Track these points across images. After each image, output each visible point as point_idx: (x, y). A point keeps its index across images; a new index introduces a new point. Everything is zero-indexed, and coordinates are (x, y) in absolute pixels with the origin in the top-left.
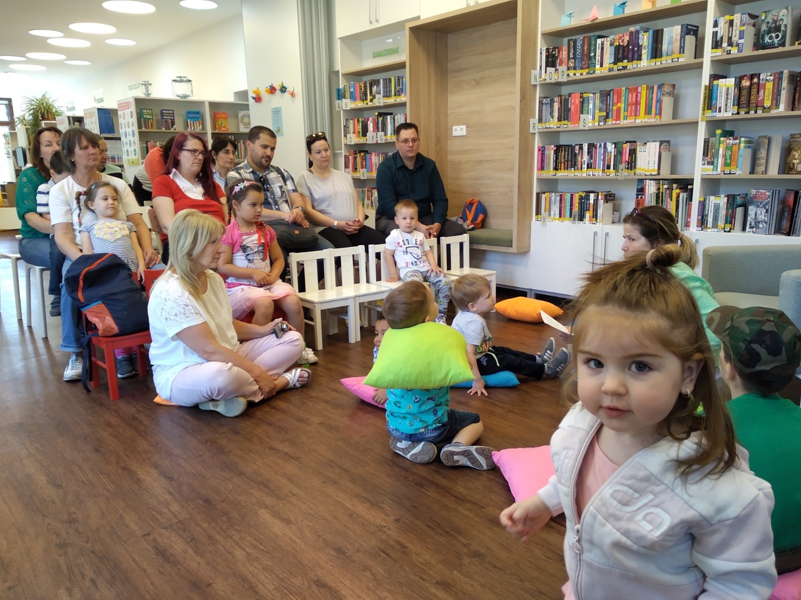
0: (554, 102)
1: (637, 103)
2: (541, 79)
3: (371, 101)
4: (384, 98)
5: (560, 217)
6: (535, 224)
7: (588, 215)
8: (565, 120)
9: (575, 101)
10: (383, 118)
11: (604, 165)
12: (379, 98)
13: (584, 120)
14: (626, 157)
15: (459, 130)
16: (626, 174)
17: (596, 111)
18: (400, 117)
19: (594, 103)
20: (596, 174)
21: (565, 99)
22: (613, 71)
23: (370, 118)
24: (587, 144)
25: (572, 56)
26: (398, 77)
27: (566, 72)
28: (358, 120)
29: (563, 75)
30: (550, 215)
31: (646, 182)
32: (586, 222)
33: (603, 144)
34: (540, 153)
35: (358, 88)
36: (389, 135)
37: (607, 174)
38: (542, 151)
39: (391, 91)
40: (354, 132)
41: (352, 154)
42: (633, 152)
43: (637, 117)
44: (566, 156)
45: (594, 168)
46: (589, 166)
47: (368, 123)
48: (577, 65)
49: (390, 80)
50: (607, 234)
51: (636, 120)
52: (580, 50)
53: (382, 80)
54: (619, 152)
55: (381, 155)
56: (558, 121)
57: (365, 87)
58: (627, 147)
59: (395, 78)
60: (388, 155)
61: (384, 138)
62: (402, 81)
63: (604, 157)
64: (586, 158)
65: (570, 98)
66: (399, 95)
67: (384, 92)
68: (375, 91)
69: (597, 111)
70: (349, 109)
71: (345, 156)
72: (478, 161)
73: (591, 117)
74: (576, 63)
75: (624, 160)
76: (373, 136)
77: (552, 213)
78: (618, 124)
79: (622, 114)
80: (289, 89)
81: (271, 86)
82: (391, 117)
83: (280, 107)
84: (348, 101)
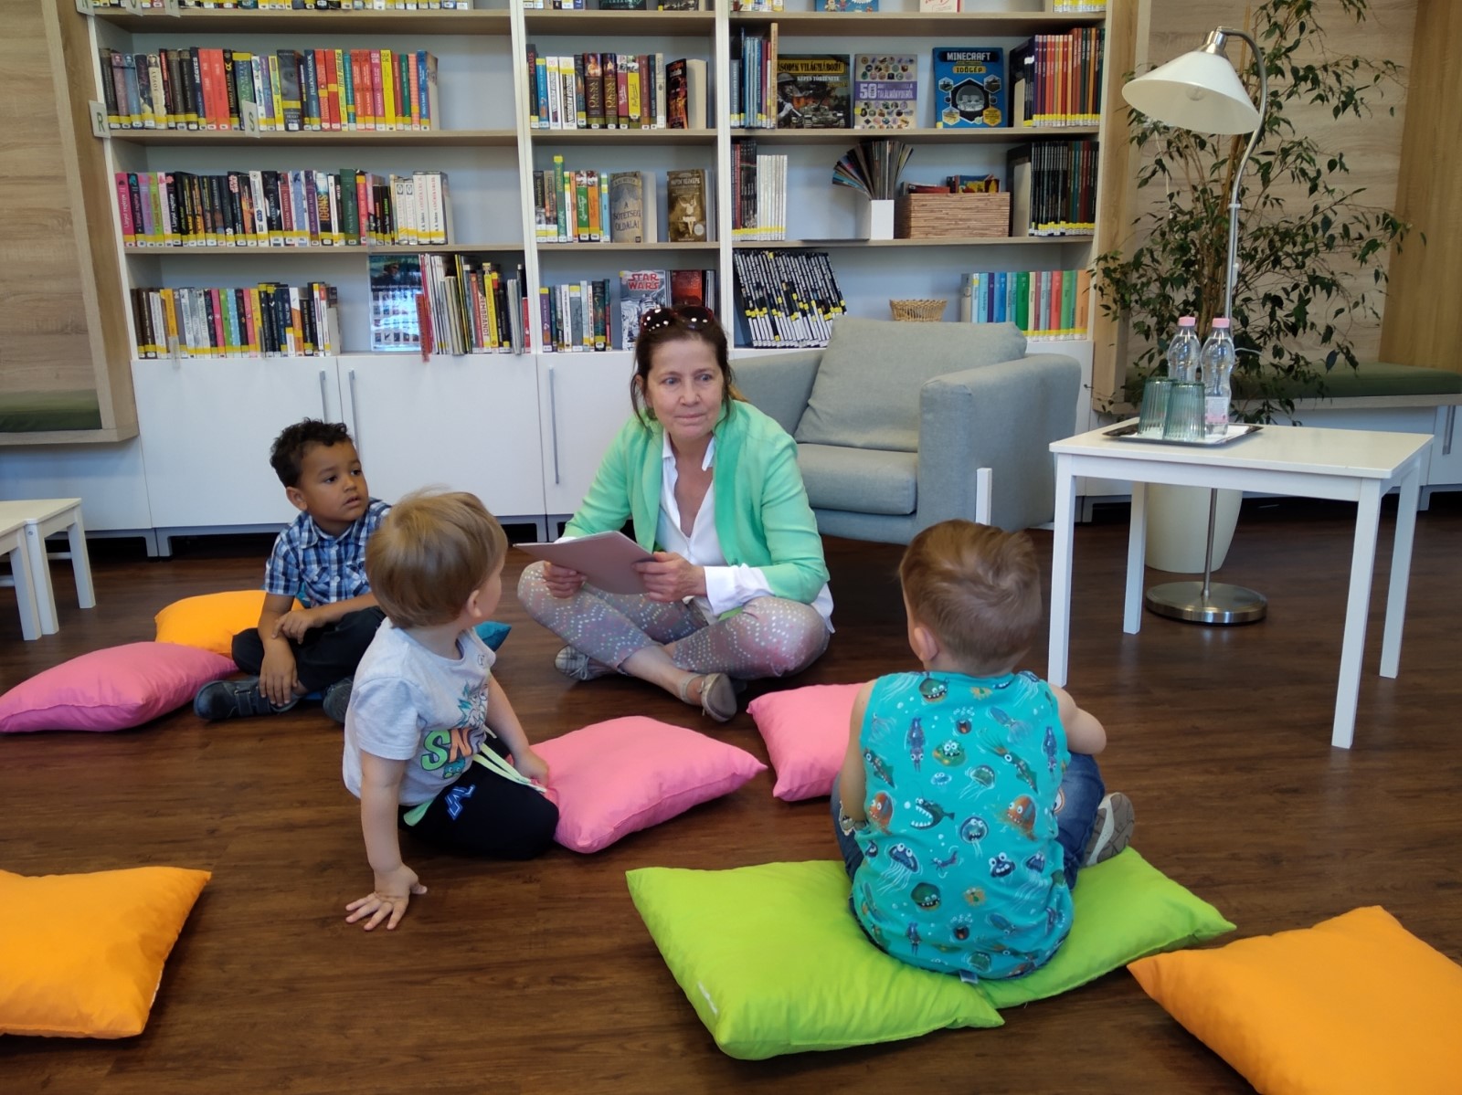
0: (148, 65)
1: (375, 89)
5: (215, 344)
6: (142, 366)
7: (292, 335)
8: (186, 111)
9: (211, 66)
11: (312, 222)
13: (251, 114)
14: (369, 204)
16: (374, 241)
17: (274, 96)
19: (267, 78)
20: (295, 241)
21: (181, 63)
22: (305, 8)
24: (259, 173)
30: (183, 341)
31: (422, 259)
32: (289, 352)
33: (302, 174)
34: (125, 189)
37: (325, 242)
38: (130, 185)
42: (382, 194)
43: (377, 118)
44: (207, 201)
45: (286, 230)
46: (274, 224)
50: (351, 376)
51: (377, 126)
54: (348, 195)
56: (168, 113)
58: (366, 185)
63: (311, 205)
64: (262, 205)
65: (195, 59)
69: (277, 97)
73: (262, 110)
75: (363, 211)
77: (189, 337)
78: (336, 130)
79: (343, 109)
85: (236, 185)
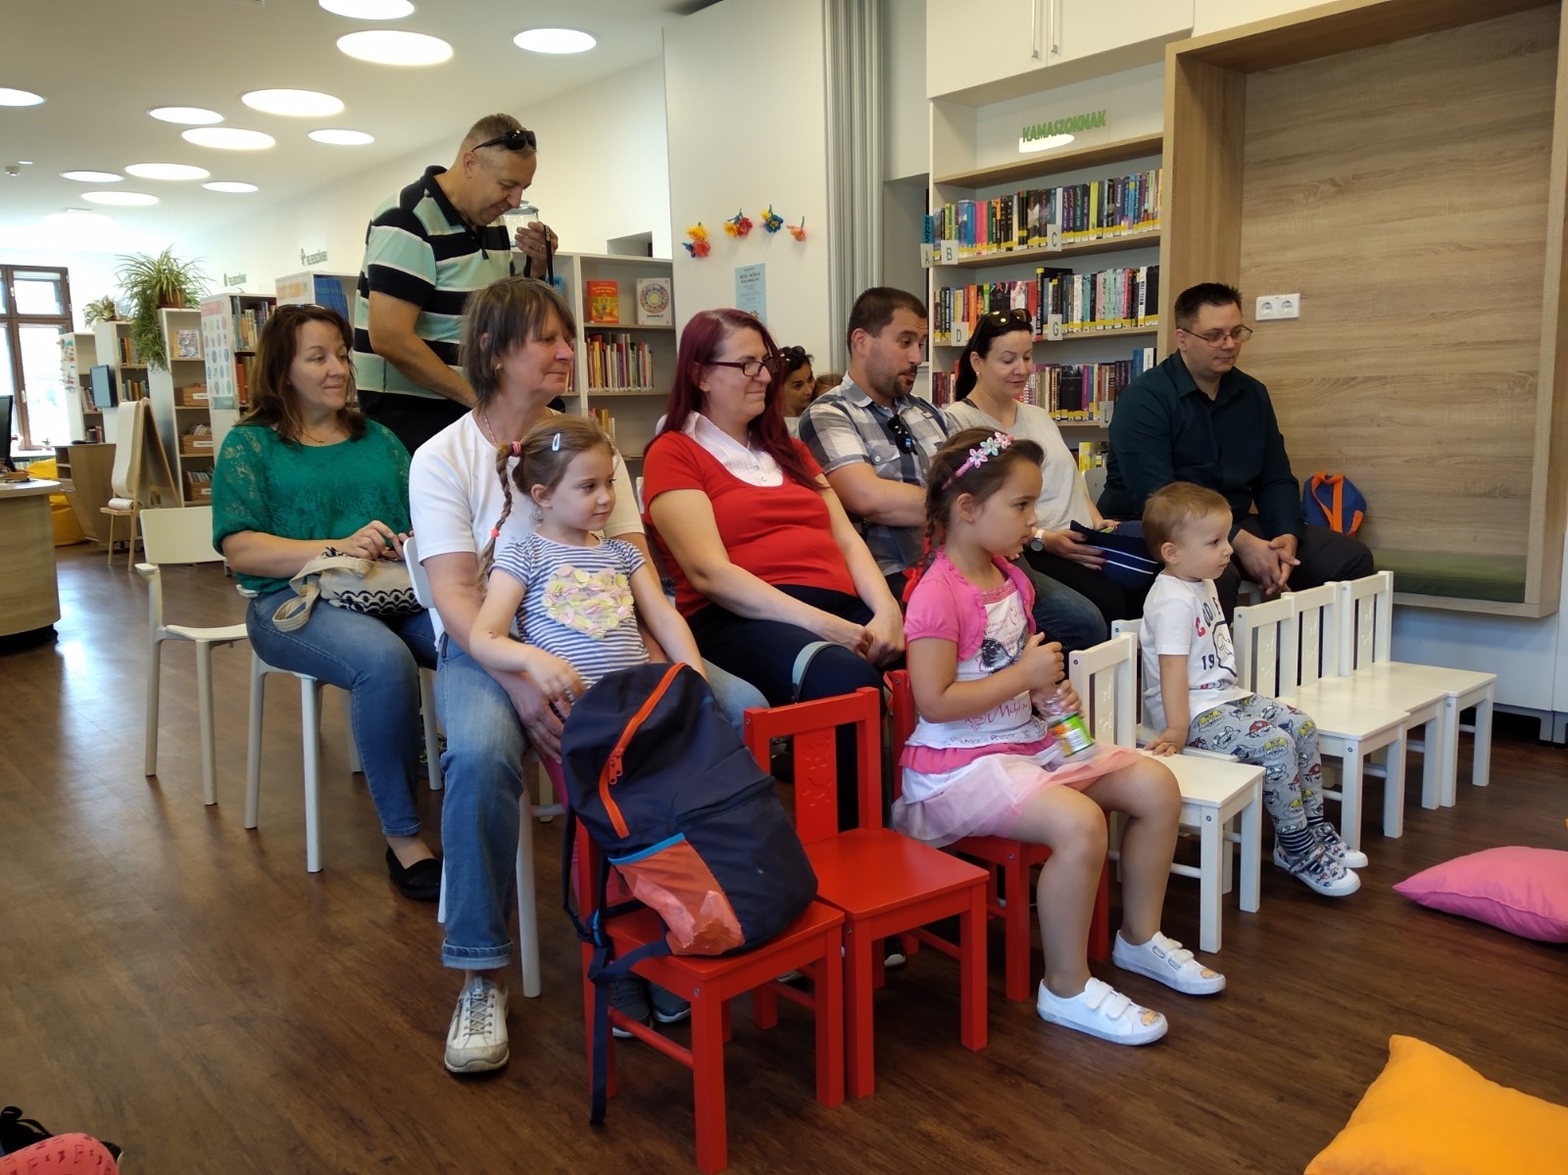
3: (1023, 241)
4: (1066, 234)
10: (1061, 282)
12: (1055, 233)
15: (1277, 306)
18: (1112, 276)
23: (1019, 283)
26: (1110, 180)
28: (980, 290)
35: (985, 212)
36: (1077, 320)
39: (1088, 215)
40: (966, 318)
47: (1012, 296)
49: (1086, 190)
53: (1060, 191)
55: (1047, 369)
57: (1007, 209)
59: (1101, 184)
60: (1070, 368)
61: (1062, 328)
66: (1112, 224)
67: (1066, 219)
68: (1037, 216)
70: (956, 263)
71: (934, 374)
72: (1338, 380)
80: (791, 219)
81: (737, 218)
82: (1084, 278)
83: (763, 266)
84: (954, 243)
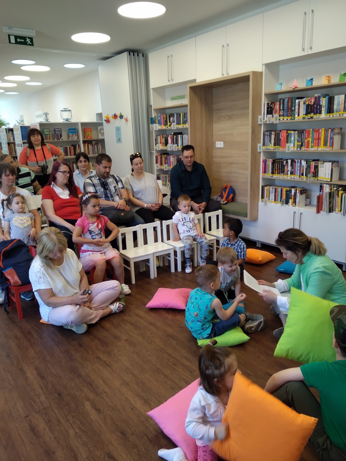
0: (271, 134)
1: (319, 139)
2: (264, 121)
3: (170, 126)
4: (177, 125)
5: (275, 201)
6: (261, 204)
7: (291, 201)
8: (278, 145)
9: (283, 135)
10: (176, 136)
11: (300, 173)
12: (174, 125)
13: (289, 146)
14: (312, 170)
15: (219, 144)
16: (313, 179)
18: (186, 136)
19: (294, 137)
20: (296, 178)
21: (278, 133)
22: (305, 119)
23: (169, 136)
24: (290, 160)
25: (282, 108)
27: (278, 118)
28: (163, 136)
29: (276, 120)
30: (269, 199)
31: (324, 185)
32: (290, 205)
33: (299, 161)
34: (264, 163)
35: (163, 118)
37: (302, 178)
38: (265, 162)
39: (180, 121)
40: (161, 143)
41: (160, 156)
42: (316, 167)
43: (319, 147)
44: (279, 166)
45: (294, 175)
46: (292, 173)
47: (168, 139)
48: (285, 114)
49: (180, 114)
50: (301, 214)
51: (319, 149)
52: (286, 105)
53: (175, 114)
54: (309, 167)
55: (175, 157)
56: (274, 146)
57: (166, 117)
58: (313, 164)
59: (183, 113)
60: (179, 157)
61: (177, 148)
62: (187, 115)
63: (300, 169)
64: (290, 168)
65: (280, 133)
66: (185, 123)
67: (177, 121)
68: (172, 120)
69: (296, 142)
70: (158, 130)
71: (156, 156)
72: (230, 163)
73: (292, 145)
74: (284, 112)
75: (311, 171)
76: (171, 146)
77: (271, 198)
78: (308, 150)
79: (310, 145)
80: (125, 117)
81: (115, 114)
82: (181, 136)
83: (120, 127)
84: (157, 125)
85: (285, 163)
